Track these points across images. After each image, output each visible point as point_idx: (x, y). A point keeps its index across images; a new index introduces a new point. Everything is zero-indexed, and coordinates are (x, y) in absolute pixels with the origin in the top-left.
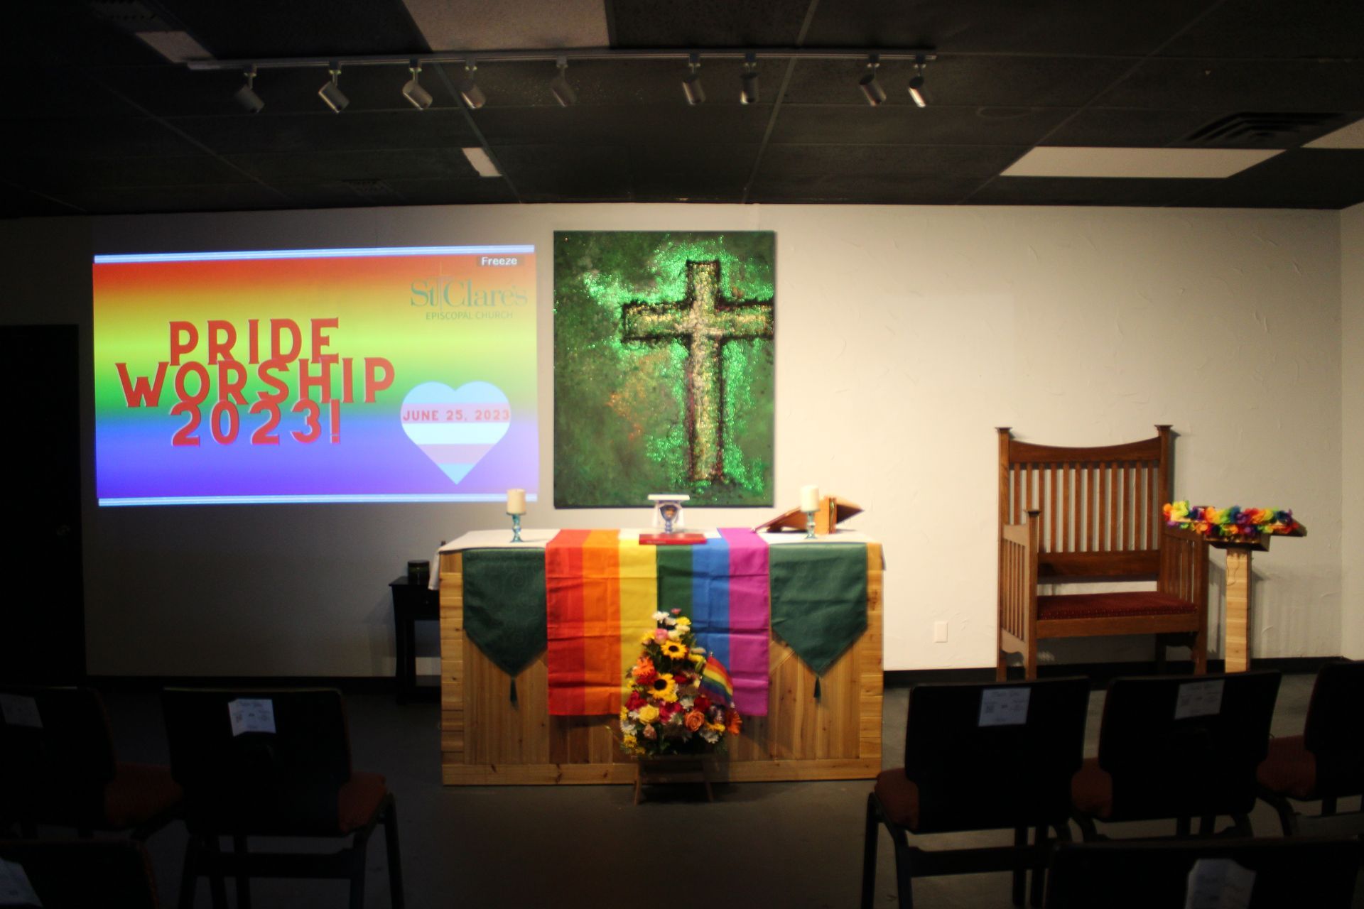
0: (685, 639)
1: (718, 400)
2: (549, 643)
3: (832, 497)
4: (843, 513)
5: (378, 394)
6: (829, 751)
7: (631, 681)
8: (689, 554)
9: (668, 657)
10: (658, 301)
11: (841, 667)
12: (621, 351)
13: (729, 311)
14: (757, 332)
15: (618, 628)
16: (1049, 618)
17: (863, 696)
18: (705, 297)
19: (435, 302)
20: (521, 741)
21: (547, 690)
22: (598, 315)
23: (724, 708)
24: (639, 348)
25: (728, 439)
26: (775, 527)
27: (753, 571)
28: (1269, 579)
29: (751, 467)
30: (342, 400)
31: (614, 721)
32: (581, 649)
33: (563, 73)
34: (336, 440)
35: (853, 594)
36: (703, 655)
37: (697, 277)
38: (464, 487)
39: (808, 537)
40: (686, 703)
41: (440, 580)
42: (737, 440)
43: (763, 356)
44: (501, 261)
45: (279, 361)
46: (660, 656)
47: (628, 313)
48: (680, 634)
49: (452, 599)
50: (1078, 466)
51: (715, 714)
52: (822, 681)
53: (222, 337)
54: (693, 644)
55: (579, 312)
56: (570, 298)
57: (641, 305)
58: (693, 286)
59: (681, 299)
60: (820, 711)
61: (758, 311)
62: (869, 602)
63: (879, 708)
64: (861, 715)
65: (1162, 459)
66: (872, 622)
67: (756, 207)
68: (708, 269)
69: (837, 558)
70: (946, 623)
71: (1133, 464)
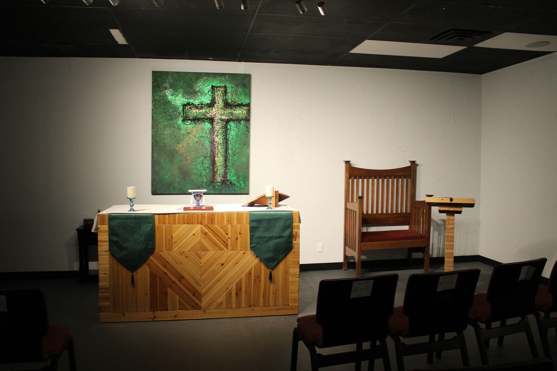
1: (225, 147)
3: (277, 191)
4: (281, 197)
6: (276, 303)
10: (199, 103)
11: (281, 266)
12: (182, 125)
13: (230, 109)
14: (242, 118)
16: (366, 241)
17: (291, 279)
18: (219, 102)
20: (136, 301)
21: (149, 278)
22: (172, 109)
24: (190, 124)
25: (229, 164)
26: (251, 204)
29: (239, 177)
35: (287, 233)
37: (216, 93)
39: (268, 209)
41: (97, 229)
42: (233, 165)
43: (245, 128)
47: (185, 108)
49: (103, 237)
50: (377, 178)
52: (272, 272)
55: (163, 108)
56: (159, 101)
57: (191, 105)
58: (215, 97)
59: (209, 103)
60: (272, 286)
61: (243, 109)
62: (293, 237)
63: (297, 284)
64: (290, 287)
65: (412, 175)
66: (295, 246)
67: (243, 63)
68: (221, 90)
69: (279, 218)
70: (322, 244)
71: (400, 177)
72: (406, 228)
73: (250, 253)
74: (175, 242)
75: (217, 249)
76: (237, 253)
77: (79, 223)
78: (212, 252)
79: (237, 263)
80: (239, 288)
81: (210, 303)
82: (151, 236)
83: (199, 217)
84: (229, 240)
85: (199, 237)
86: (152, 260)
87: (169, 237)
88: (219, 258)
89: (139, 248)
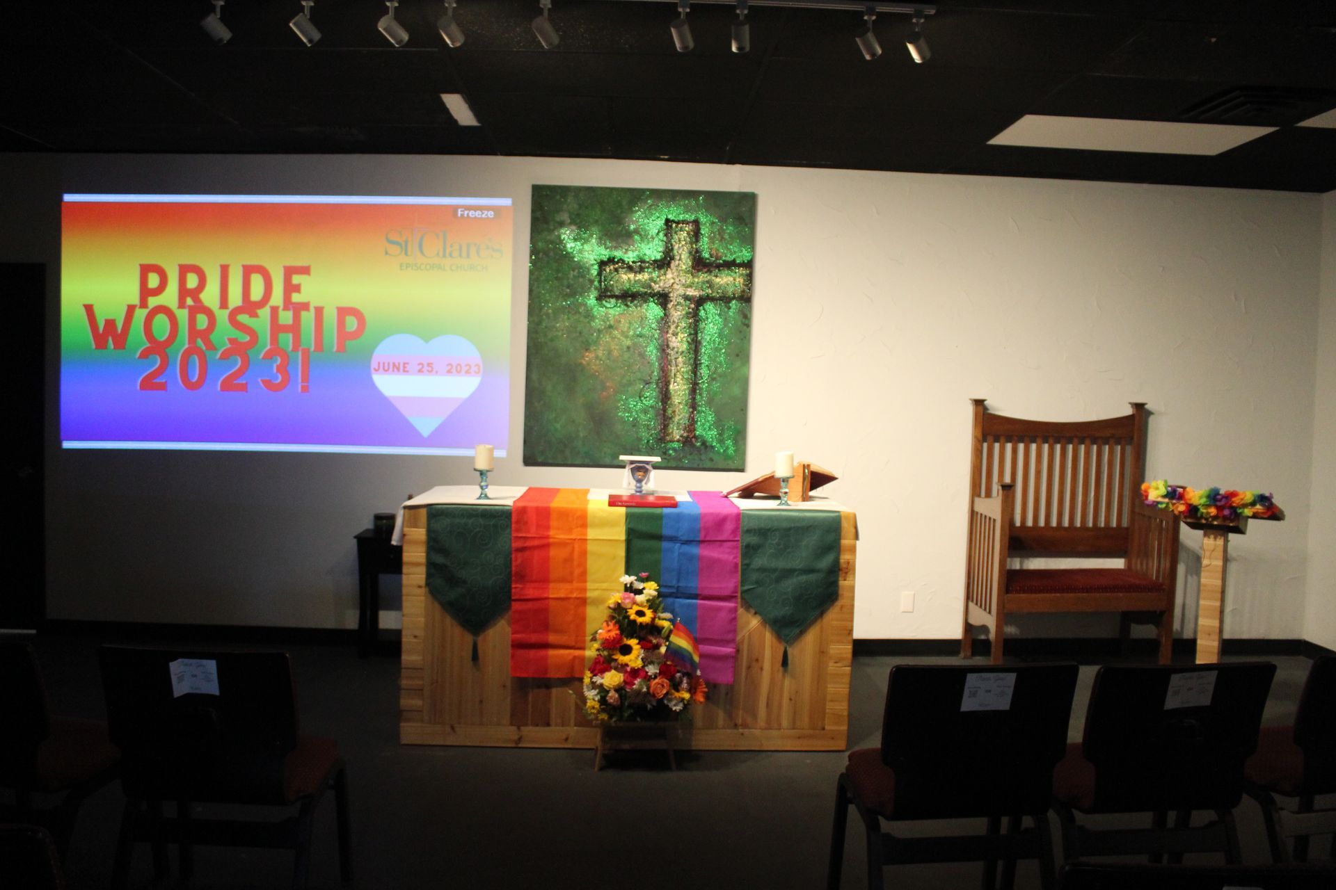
0: (652, 604)
1: (692, 361)
2: (513, 603)
3: (806, 464)
4: (817, 479)
5: (349, 344)
6: (794, 722)
7: (596, 645)
8: (660, 517)
9: (634, 621)
10: (635, 260)
11: (810, 637)
12: (595, 309)
13: (706, 272)
14: (734, 294)
15: (584, 590)
16: (1017, 592)
17: (832, 667)
18: (683, 257)
19: (409, 253)
20: (481, 702)
21: (510, 650)
22: (573, 271)
23: (689, 675)
24: (615, 306)
25: (702, 400)
26: (747, 492)
27: (724, 537)
28: (1235, 559)
29: (722, 430)
30: (312, 349)
31: (577, 683)
32: (545, 611)
33: (546, 13)
34: (305, 389)
35: (825, 563)
36: (669, 620)
37: (676, 237)
38: (431, 441)
39: (780, 504)
40: (652, 670)
41: (403, 535)
42: (710, 402)
43: (739, 318)
44: (478, 214)
45: (249, 307)
46: (626, 620)
47: (605, 270)
48: (647, 598)
49: (415, 555)
50: (1051, 441)
51: (681, 682)
52: (790, 651)
53: (192, 281)
54: (660, 608)
55: (554, 268)
56: (546, 253)
57: (618, 262)
58: (672, 245)
59: (659, 258)
60: (787, 681)
61: (736, 273)
62: (841, 572)
63: (847, 680)
64: (829, 686)
65: (1135, 437)
66: (843, 592)
67: (738, 167)
68: (687, 229)
69: (811, 526)
70: (913, 593)
71: (1106, 441)
72: (1118, 563)
77: (364, 523)
89: (491, 582)
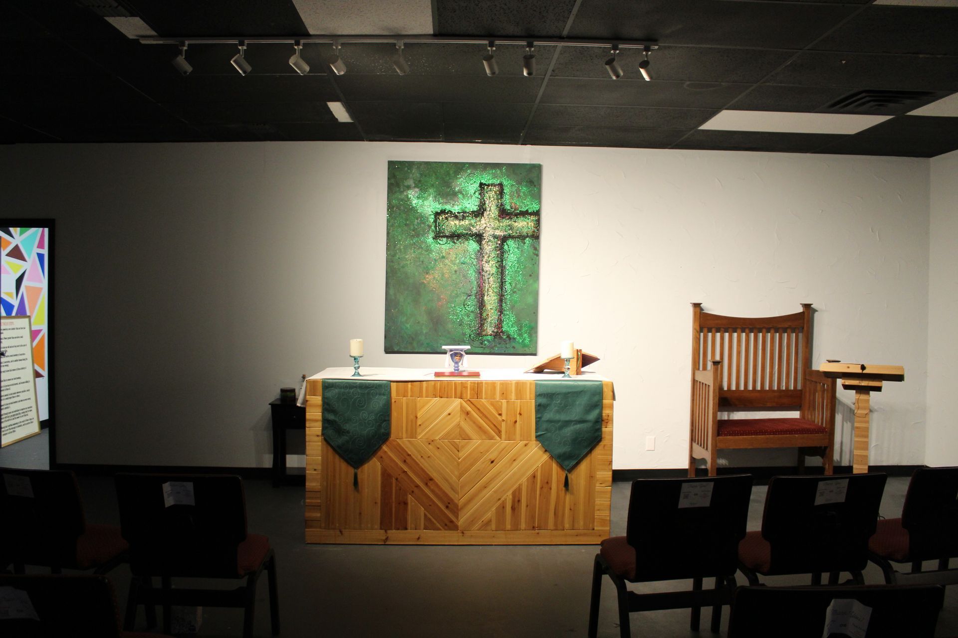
1: (499, 280)
3: (579, 349)
4: (586, 360)
6: (573, 525)
10: (459, 211)
11: (583, 467)
12: (432, 246)
13: (508, 219)
14: (527, 234)
16: (725, 435)
17: (598, 487)
18: (492, 209)
20: (360, 514)
21: (380, 479)
22: (417, 219)
24: (446, 243)
25: (506, 306)
26: (540, 369)
28: (876, 411)
29: (521, 327)
33: (400, 52)
35: (592, 416)
37: (487, 195)
39: (564, 377)
41: (305, 401)
42: (512, 308)
43: (532, 251)
47: (439, 218)
49: (314, 415)
50: (747, 331)
52: (569, 476)
55: (404, 217)
56: (398, 208)
57: (447, 213)
58: (484, 200)
59: (475, 209)
60: (568, 497)
61: (528, 219)
62: (603, 422)
63: (609, 496)
64: (596, 500)
65: (805, 327)
66: (605, 436)
67: (529, 146)
68: (494, 189)
69: (582, 391)
70: (654, 437)
71: (785, 330)
73: (534, 446)
74: (420, 425)
75: (484, 437)
76: (515, 445)
77: (274, 395)
78: (476, 442)
79: (514, 460)
80: (517, 499)
81: (472, 522)
82: (385, 415)
83: (458, 386)
84: (503, 424)
85: (458, 419)
86: (386, 452)
87: (412, 417)
88: (487, 451)
89: (366, 432)
